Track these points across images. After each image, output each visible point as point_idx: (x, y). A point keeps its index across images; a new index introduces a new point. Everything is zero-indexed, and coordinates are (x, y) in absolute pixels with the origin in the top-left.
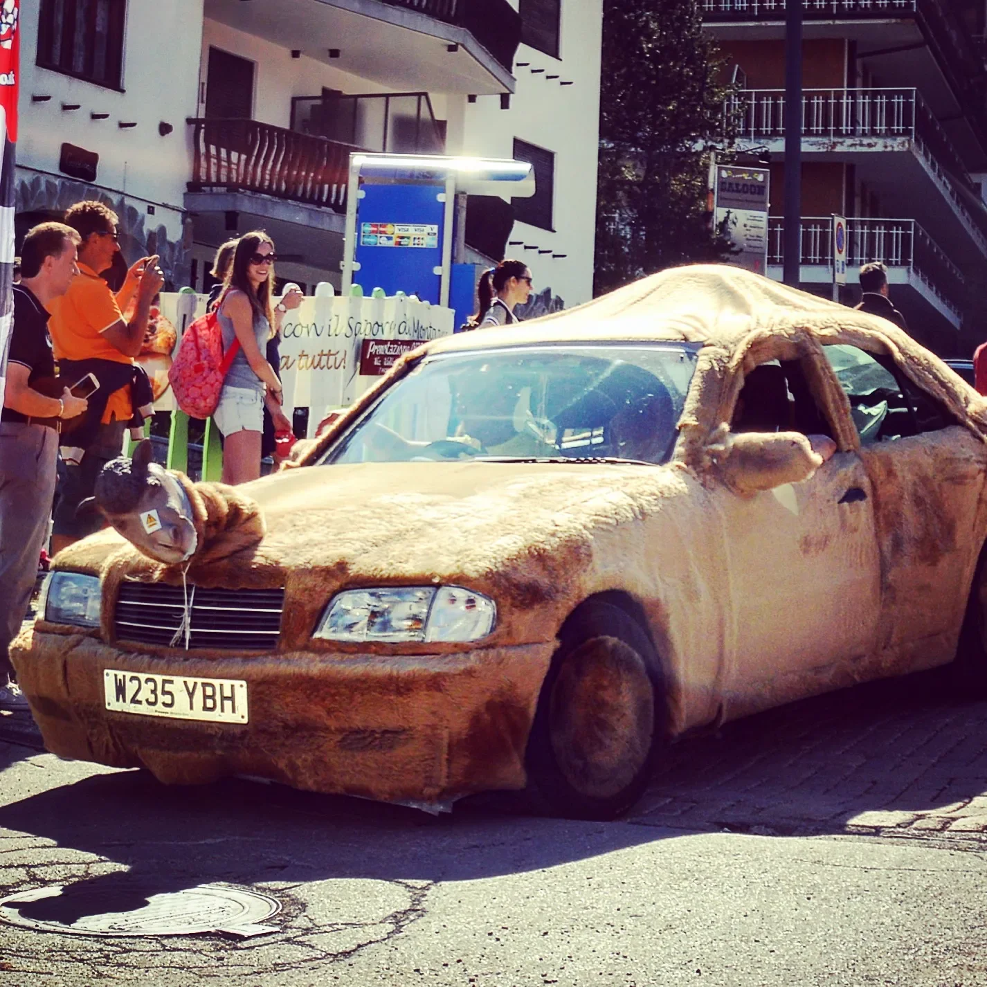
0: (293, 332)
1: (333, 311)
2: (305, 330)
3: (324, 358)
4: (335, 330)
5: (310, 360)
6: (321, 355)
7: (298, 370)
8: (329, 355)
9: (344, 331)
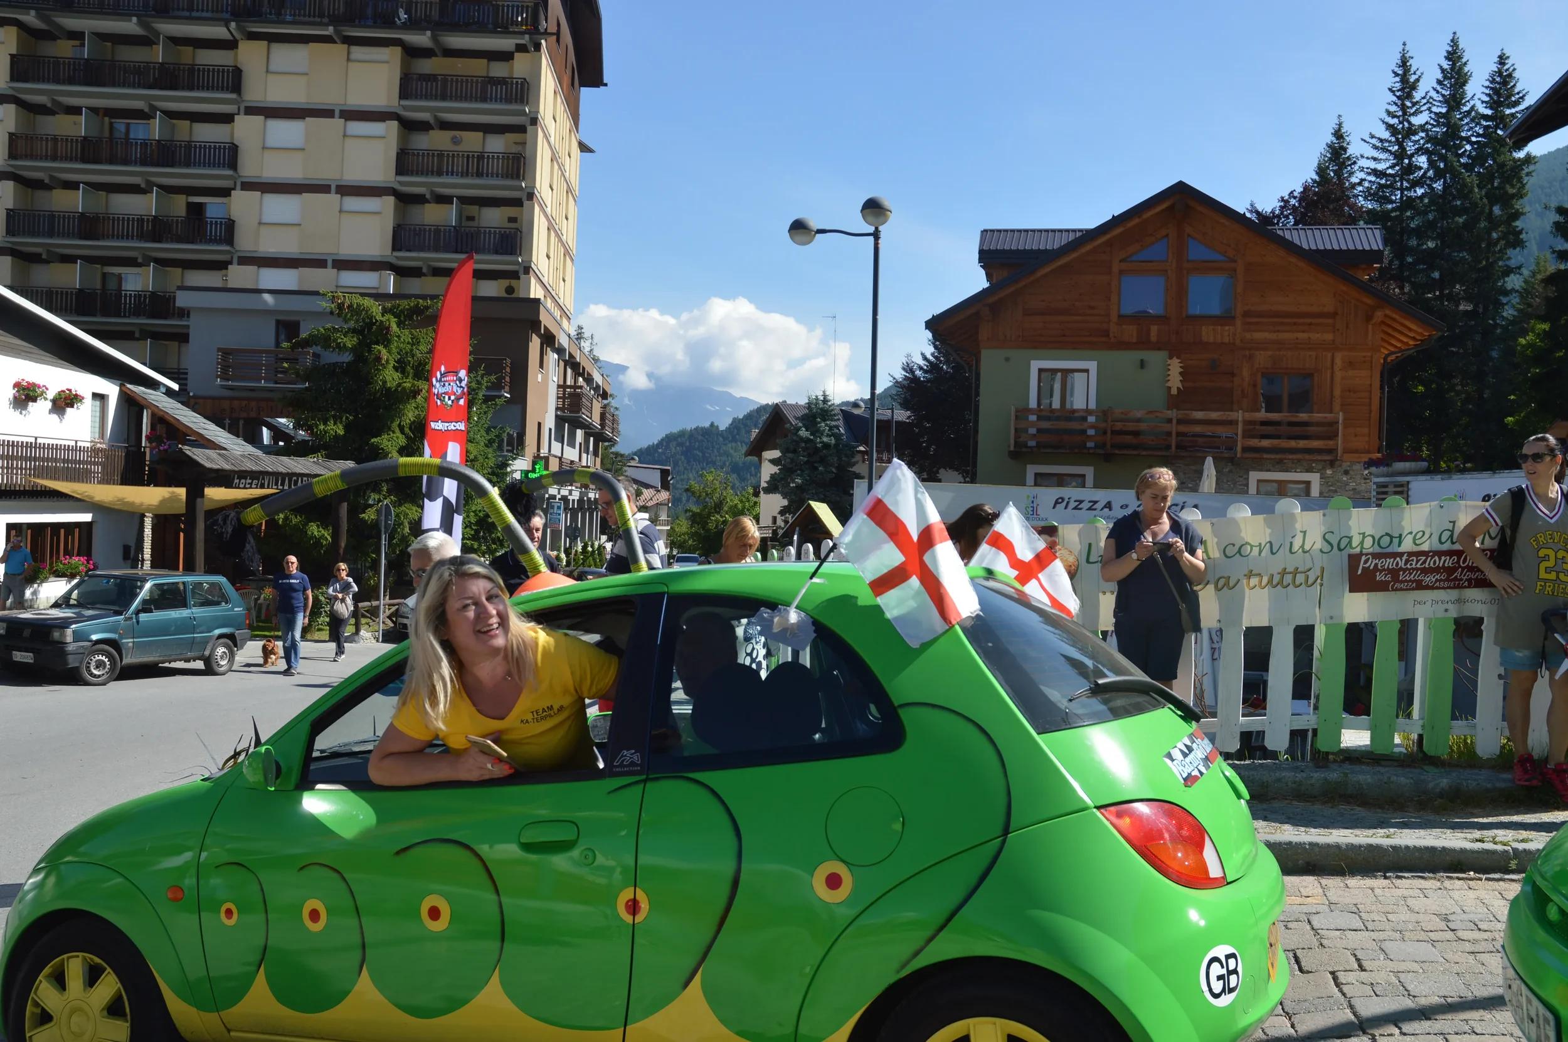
0: (1239, 551)
1: (1298, 526)
2: (1256, 551)
3: (1288, 578)
4: (1302, 546)
5: (1265, 580)
6: (1284, 572)
7: (1247, 590)
8: (1296, 572)
9: (1318, 546)
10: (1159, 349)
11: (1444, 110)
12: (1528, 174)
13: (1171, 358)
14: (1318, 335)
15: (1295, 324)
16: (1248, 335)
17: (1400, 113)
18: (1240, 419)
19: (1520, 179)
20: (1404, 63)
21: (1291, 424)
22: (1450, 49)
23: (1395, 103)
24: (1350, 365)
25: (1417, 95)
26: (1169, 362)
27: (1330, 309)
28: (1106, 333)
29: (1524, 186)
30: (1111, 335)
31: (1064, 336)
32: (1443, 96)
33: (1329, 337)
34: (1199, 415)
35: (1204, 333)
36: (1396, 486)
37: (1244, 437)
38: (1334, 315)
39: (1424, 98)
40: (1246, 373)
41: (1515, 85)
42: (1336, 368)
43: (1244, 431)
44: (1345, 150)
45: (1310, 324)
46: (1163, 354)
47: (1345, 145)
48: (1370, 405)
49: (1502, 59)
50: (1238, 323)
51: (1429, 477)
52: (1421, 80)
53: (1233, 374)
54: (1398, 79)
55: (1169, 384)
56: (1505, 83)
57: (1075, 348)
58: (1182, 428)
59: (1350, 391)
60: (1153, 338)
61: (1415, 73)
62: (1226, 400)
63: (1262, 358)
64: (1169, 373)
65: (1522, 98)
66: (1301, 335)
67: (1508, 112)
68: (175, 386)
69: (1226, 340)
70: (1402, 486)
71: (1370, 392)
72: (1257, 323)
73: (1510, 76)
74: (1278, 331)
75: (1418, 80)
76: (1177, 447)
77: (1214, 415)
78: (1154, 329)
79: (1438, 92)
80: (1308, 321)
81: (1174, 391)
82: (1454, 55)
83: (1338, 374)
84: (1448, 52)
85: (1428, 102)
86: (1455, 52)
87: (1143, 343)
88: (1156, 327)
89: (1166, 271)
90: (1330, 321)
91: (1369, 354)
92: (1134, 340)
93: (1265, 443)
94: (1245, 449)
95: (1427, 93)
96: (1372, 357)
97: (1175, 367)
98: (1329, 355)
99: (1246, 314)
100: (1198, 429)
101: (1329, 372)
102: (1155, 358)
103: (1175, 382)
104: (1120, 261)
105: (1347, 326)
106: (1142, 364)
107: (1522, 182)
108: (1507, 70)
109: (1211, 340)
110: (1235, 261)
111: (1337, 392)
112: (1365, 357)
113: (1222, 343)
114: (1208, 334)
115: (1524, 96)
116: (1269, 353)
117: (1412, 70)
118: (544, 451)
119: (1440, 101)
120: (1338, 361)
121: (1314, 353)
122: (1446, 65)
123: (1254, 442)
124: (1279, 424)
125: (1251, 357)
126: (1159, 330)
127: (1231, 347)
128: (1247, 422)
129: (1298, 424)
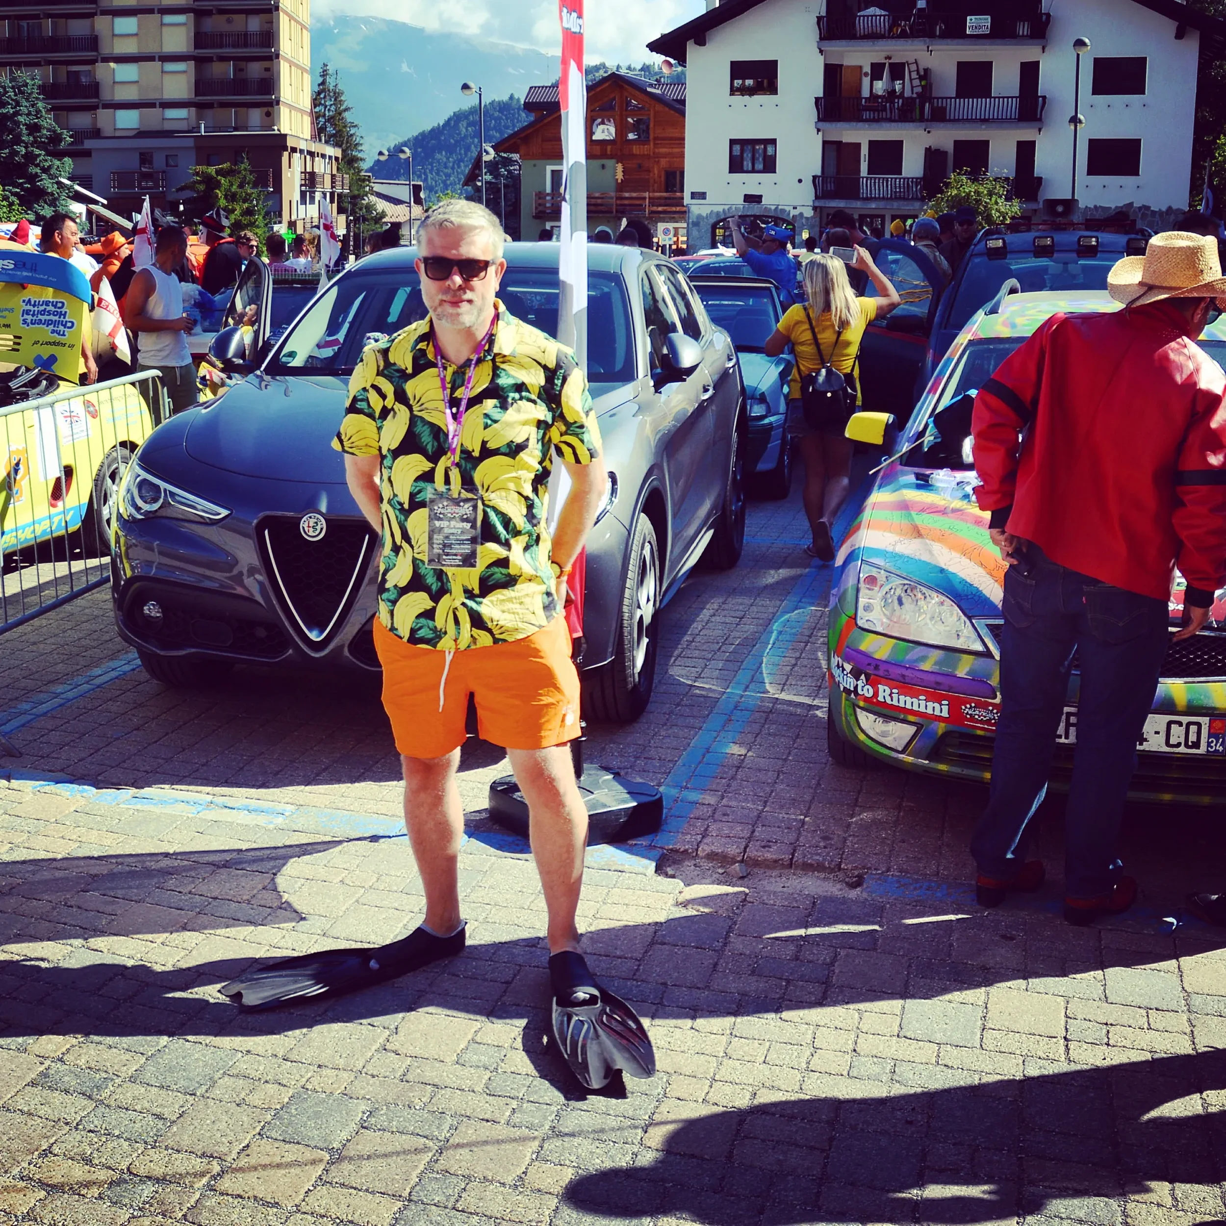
10: (612, 158)
13: (617, 163)
16: (657, 150)
18: (647, 197)
21: (672, 198)
26: (617, 165)
34: (627, 195)
35: (634, 150)
37: (649, 206)
40: (656, 172)
43: (649, 203)
46: (613, 161)
50: (652, 144)
53: (649, 171)
55: (617, 177)
58: (618, 202)
60: (609, 153)
62: (644, 186)
63: (664, 162)
64: (617, 171)
68: (105, 202)
69: (646, 153)
72: (660, 144)
74: (672, 148)
76: (617, 212)
77: (634, 195)
78: (609, 148)
81: (619, 181)
87: (604, 156)
92: (600, 154)
93: (660, 209)
94: (650, 212)
97: (620, 168)
99: (655, 139)
100: (626, 202)
102: (609, 163)
103: (620, 176)
104: (591, 111)
106: (603, 167)
109: (638, 153)
110: (650, 110)
113: (644, 155)
116: (667, 160)
118: (294, 218)
123: (655, 208)
124: (666, 198)
125: (658, 162)
126: (612, 149)
127: (648, 157)
128: (650, 198)
129: (674, 198)
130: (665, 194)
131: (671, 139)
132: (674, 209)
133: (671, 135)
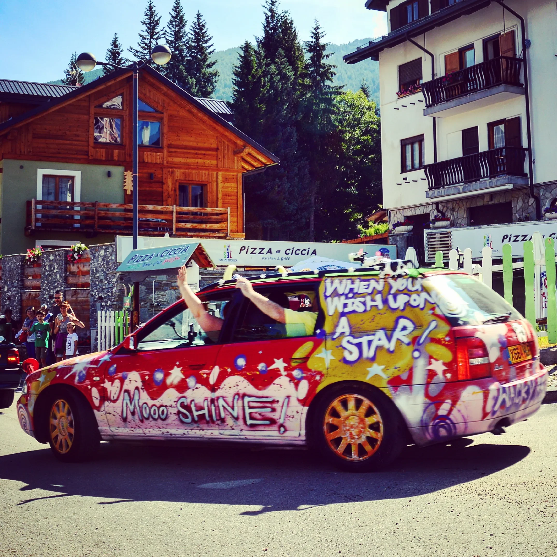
10: (119, 165)
11: (173, 39)
12: (216, 82)
13: (126, 171)
14: (209, 161)
15: (196, 154)
16: (170, 159)
17: (149, 37)
18: (174, 210)
19: (212, 84)
20: (151, 8)
21: (201, 214)
22: (176, 5)
23: (147, 31)
24: (226, 180)
25: (158, 29)
26: (126, 173)
27: (214, 146)
28: (87, 153)
29: (214, 88)
30: (90, 154)
31: (59, 153)
32: (173, 31)
33: (214, 162)
34: (150, 207)
35: (145, 156)
36: (441, 234)
37: (176, 222)
38: (217, 149)
39: (162, 31)
40: (169, 183)
41: (206, 31)
42: (219, 182)
43: (176, 218)
44: (119, 54)
45: (204, 154)
46: (122, 168)
47: (119, 51)
48: (237, 204)
49: (199, 16)
50: (165, 151)
51: (465, 228)
52: (160, 20)
53: (162, 183)
54: (147, 17)
55: (125, 188)
56: (201, 29)
57: (67, 162)
58: (143, 217)
59: (226, 195)
60: (116, 158)
61: (156, 16)
63: (178, 173)
64: (125, 181)
65: (210, 39)
66: (200, 161)
67: (204, 45)
69: (158, 162)
70: (447, 233)
71: (237, 196)
72: (175, 152)
73: (203, 26)
74: (187, 158)
75: (158, 20)
77: (158, 208)
78: (116, 152)
79: (170, 29)
80: (203, 152)
81: (129, 193)
82: (177, 9)
83: (220, 185)
84: (174, 7)
85: (164, 34)
86: (178, 8)
87: (109, 161)
88: (117, 151)
89: (123, 116)
90: (214, 153)
91: (236, 174)
92: (104, 159)
93: (189, 225)
94: (178, 229)
95: (164, 28)
96: (237, 175)
97: (129, 176)
98: (215, 173)
99: (170, 146)
101: (215, 184)
102: (117, 170)
103: (129, 187)
104: (95, 107)
105: (224, 157)
106: (109, 174)
107: (213, 86)
108: (202, 22)
109: (150, 161)
110: (162, 113)
111: (220, 196)
112: (233, 175)
113: (156, 163)
114: (149, 157)
115: (211, 38)
116: (182, 171)
117: (156, 13)
119: (171, 34)
120: (220, 178)
121: (207, 172)
122: (173, 14)
123: (182, 225)
124: (196, 214)
125: (172, 172)
126: (119, 153)
127: (161, 166)
128: (178, 213)
129: (206, 214)
130: (193, 209)
131: (186, 148)
132: (204, 226)
133: (185, 143)
